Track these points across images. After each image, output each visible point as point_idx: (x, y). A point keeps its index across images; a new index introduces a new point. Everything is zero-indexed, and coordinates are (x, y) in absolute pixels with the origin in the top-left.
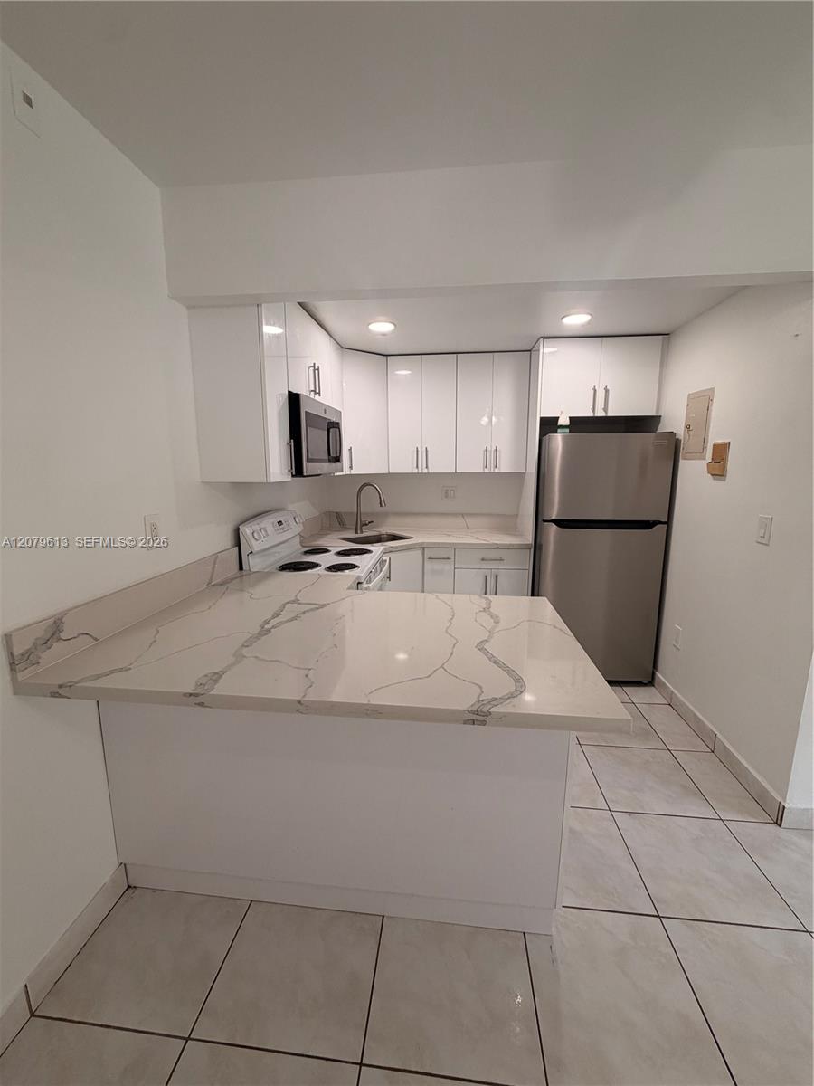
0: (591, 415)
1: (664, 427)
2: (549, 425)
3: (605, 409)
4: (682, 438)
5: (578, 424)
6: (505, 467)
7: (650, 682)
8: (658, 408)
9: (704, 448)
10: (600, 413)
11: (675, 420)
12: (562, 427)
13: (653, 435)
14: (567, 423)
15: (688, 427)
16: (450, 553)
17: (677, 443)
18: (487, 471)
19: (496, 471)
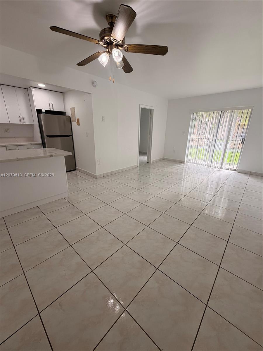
0: (49, 110)
1: (67, 114)
2: (39, 111)
3: (53, 109)
4: (71, 117)
5: (47, 112)
6: (27, 122)
7: (76, 170)
8: (65, 110)
9: (75, 119)
10: (52, 110)
11: (69, 113)
12: (43, 112)
13: (65, 116)
14: (44, 111)
15: (72, 115)
16: (16, 147)
17: (70, 118)
18: (21, 123)
19: (24, 123)
